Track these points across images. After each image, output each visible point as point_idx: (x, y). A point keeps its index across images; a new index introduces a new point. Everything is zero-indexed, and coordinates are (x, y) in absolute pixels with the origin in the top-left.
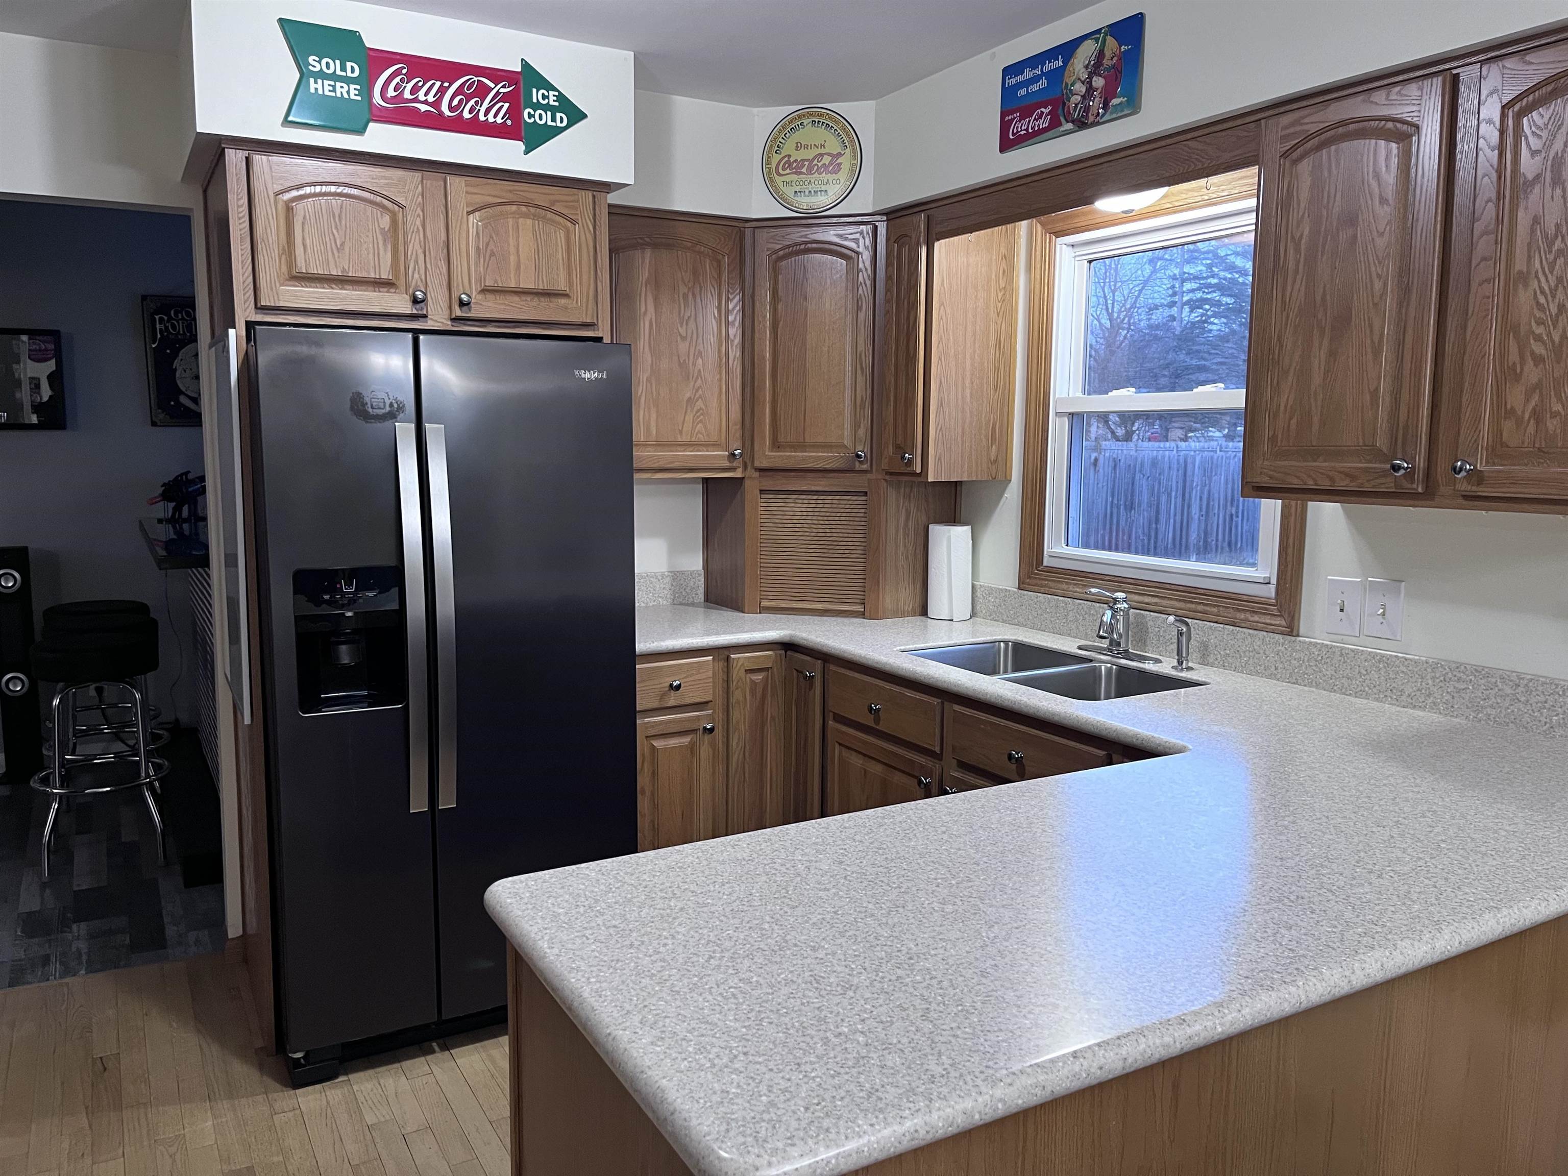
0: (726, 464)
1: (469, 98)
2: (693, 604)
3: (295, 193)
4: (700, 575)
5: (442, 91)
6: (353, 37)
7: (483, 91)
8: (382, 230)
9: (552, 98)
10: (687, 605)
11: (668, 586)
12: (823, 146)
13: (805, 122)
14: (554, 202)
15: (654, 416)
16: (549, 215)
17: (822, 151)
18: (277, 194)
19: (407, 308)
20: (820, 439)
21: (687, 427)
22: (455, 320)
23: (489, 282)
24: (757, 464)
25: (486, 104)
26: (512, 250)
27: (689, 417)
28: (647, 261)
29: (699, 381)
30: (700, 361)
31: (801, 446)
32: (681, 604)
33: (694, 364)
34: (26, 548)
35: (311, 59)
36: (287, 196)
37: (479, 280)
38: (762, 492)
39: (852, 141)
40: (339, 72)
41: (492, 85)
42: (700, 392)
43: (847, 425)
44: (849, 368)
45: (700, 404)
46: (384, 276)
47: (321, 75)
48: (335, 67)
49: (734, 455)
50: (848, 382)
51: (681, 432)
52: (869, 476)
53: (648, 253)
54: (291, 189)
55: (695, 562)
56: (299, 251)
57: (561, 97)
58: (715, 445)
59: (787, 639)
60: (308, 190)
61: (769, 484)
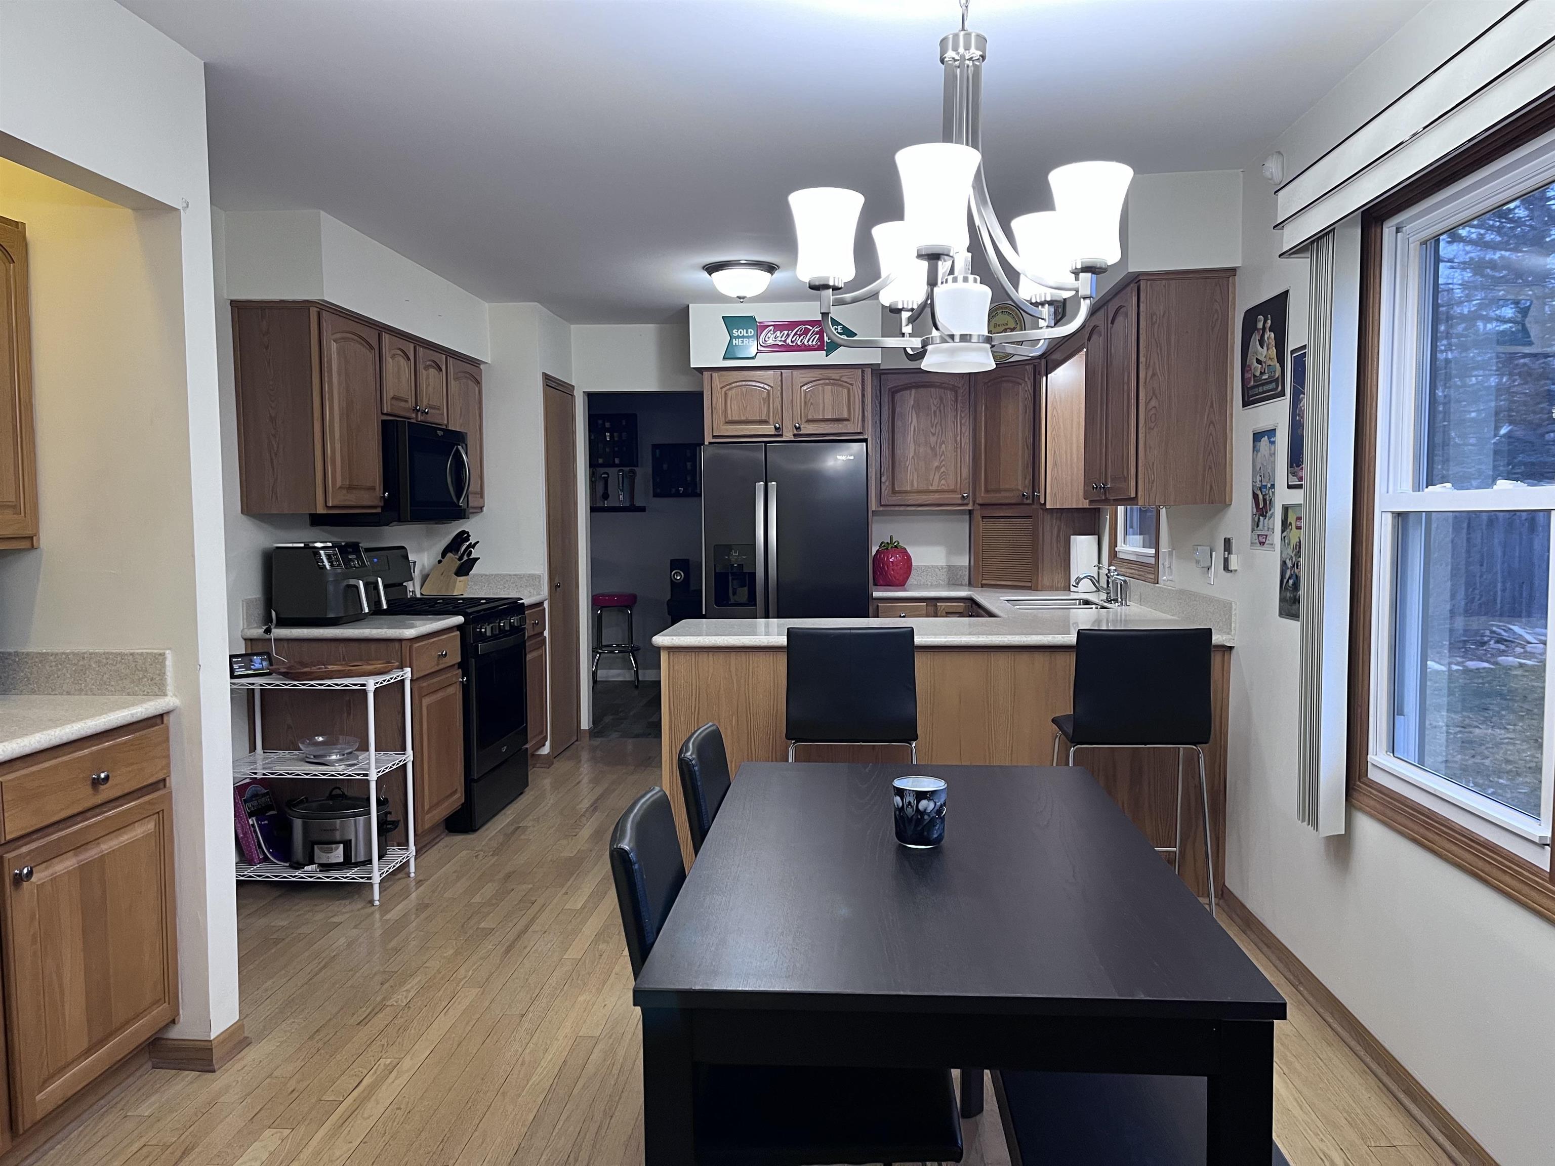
0: (960, 502)
1: (800, 336)
2: (961, 585)
3: (728, 387)
4: (966, 568)
5: (788, 335)
6: (752, 318)
7: (807, 331)
8: (763, 398)
9: (839, 329)
10: (958, 585)
11: (945, 574)
12: (1007, 324)
13: (999, 312)
14: (841, 377)
15: (916, 477)
16: (840, 382)
17: (1007, 327)
18: (721, 388)
19: (773, 432)
20: (1007, 486)
21: (936, 483)
22: (795, 435)
23: (810, 417)
24: (978, 502)
25: (808, 337)
26: (821, 401)
27: (937, 476)
28: (913, 396)
29: (943, 457)
30: (943, 446)
31: (998, 491)
32: (953, 584)
33: (940, 448)
34: (688, 560)
35: (734, 331)
36: (725, 389)
37: (806, 416)
38: (983, 517)
39: (1020, 321)
40: (745, 335)
41: (811, 328)
42: (944, 463)
43: (1020, 478)
44: (1020, 445)
45: (943, 469)
46: (763, 418)
47: (738, 337)
48: (744, 332)
49: (963, 496)
50: (1020, 453)
51: (932, 485)
52: (1033, 506)
53: (913, 391)
54: (727, 385)
55: (964, 561)
56: (729, 412)
57: (844, 328)
58: (953, 491)
59: (969, 596)
60: (734, 385)
61: (988, 512)
